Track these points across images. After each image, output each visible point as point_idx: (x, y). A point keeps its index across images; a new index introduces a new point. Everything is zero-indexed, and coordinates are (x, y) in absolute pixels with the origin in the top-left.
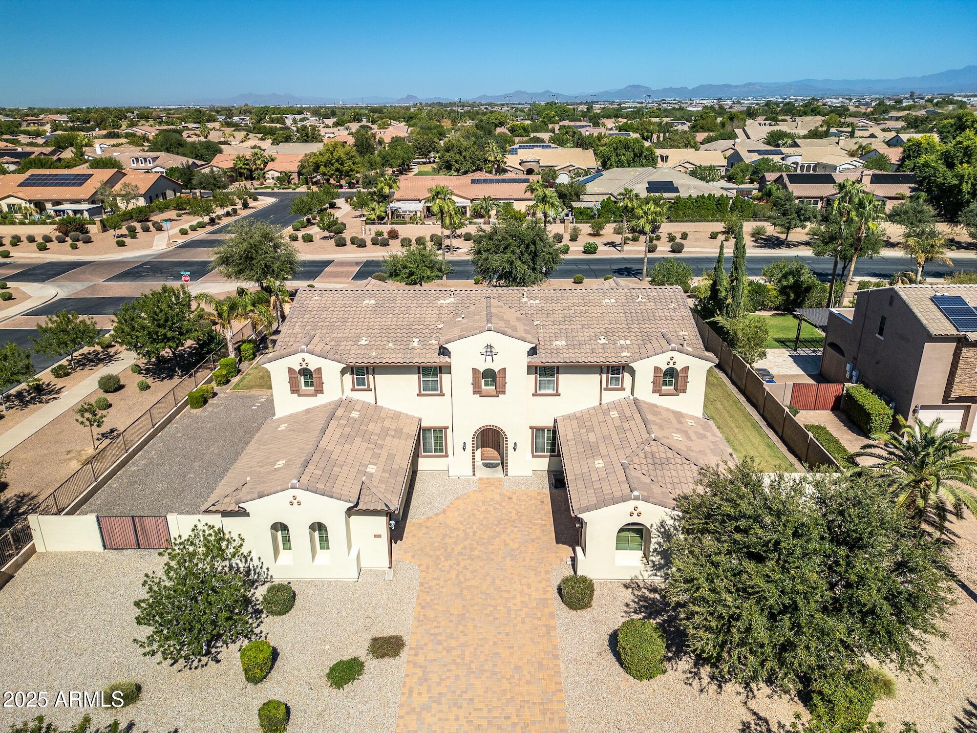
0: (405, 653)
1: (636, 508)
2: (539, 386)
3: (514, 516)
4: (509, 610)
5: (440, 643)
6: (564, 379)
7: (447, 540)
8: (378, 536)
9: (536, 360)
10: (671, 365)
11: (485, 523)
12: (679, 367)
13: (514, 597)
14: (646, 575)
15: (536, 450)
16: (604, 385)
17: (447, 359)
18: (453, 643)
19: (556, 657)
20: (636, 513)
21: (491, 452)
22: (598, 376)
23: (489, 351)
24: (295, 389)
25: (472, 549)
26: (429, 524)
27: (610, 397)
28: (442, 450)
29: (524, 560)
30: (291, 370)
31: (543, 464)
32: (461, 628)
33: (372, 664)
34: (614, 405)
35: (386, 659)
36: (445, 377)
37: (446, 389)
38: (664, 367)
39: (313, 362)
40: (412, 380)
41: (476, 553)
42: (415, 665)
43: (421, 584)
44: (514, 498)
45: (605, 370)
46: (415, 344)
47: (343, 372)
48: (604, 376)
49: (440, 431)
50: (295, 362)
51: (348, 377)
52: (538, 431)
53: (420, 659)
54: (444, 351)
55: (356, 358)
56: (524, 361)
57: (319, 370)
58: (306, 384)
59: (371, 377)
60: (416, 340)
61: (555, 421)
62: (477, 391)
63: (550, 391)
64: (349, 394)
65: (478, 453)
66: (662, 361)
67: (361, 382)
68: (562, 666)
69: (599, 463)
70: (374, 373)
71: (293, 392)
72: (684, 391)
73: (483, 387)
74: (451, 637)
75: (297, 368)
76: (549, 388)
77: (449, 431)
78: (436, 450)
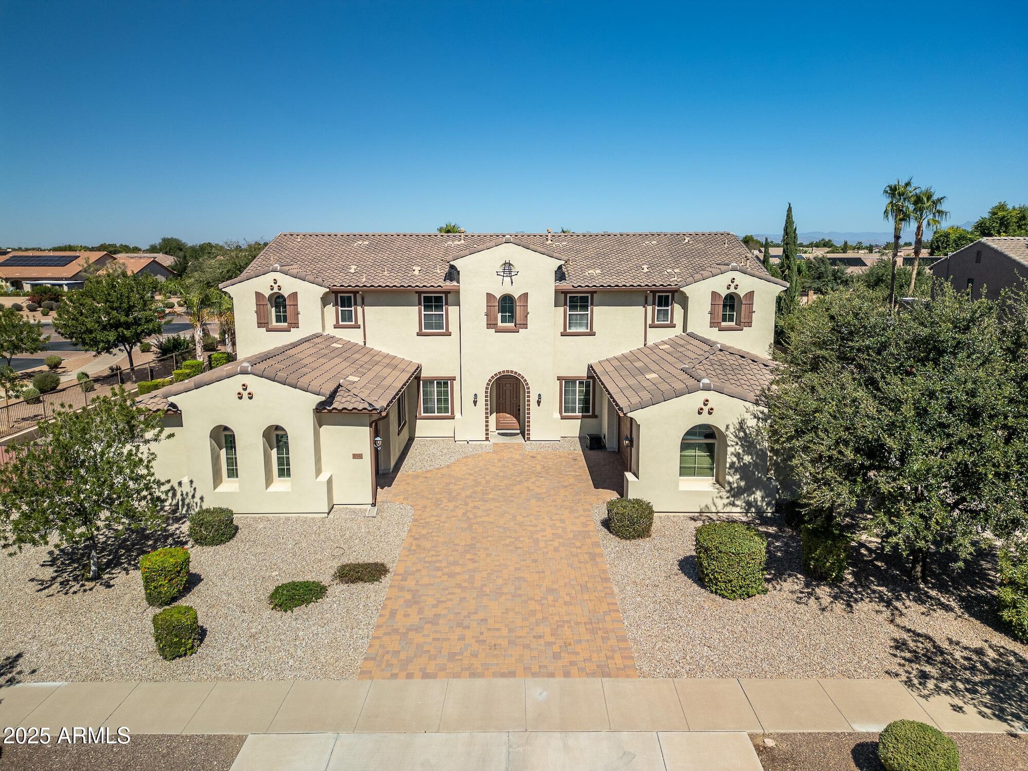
0: (386, 580)
1: (706, 402)
2: (570, 321)
3: (539, 468)
4: (537, 541)
5: (439, 569)
6: (601, 314)
7: (451, 487)
8: (357, 456)
9: (565, 285)
10: (732, 290)
11: (501, 474)
12: (741, 292)
13: (544, 530)
14: (720, 503)
15: (566, 409)
16: (649, 322)
17: (455, 283)
18: (458, 569)
19: (607, 580)
20: (706, 409)
21: (509, 419)
22: (641, 309)
23: (508, 268)
24: (262, 323)
25: (484, 494)
26: (428, 475)
27: (657, 336)
28: (446, 410)
29: (555, 501)
30: (258, 295)
31: (573, 428)
32: (468, 556)
33: (338, 590)
34: (664, 342)
35: (359, 585)
36: (453, 310)
37: (454, 328)
38: (724, 293)
39: (288, 285)
40: (411, 315)
41: (491, 496)
42: (401, 589)
43: (415, 520)
44: (539, 457)
45: (650, 299)
46: (416, 272)
47: (325, 301)
48: (650, 308)
49: (444, 383)
50: (264, 284)
51: (331, 310)
52: (567, 382)
53: (410, 583)
54: (453, 274)
55: (340, 281)
56: (550, 286)
57: (294, 295)
58: (278, 320)
59: (359, 309)
60: (417, 269)
61: (590, 369)
62: (491, 325)
63: (583, 330)
64: (330, 331)
65: (493, 418)
66: (720, 284)
67: (347, 316)
69: (651, 376)
70: (363, 304)
71: (260, 325)
72: (749, 324)
73: (500, 324)
74: (456, 563)
75: (267, 293)
76: (581, 325)
77: (456, 384)
78: (440, 410)
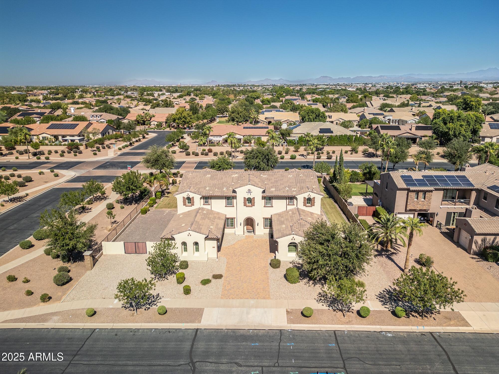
0: (223, 278)
1: (293, 237)
2: (266, 203)
3: (257, 246)
4: (254, 269)
5: (233, 276)
6: (274, 201)
7: (235, 252)
8: (214, 247)
9: (265, 195)
10: (309, 197)
11: (247, 247)
12: (312, 197)
13: (256, 266)
14: (297, 259)
15: (265, 226)
16: (287, 204)
17: (235, 194)
18: (237, 276)
19: (268, 279)
20: (293, 239)
21: (250, 227)
22: (285, 200)
23: (249, 191)
25: (243, 254)
26: (229, 248)
27: (289, 207)
28: (233, 226)
29: (260, 257)
30: (183, 197)
31: (267, 231)
32: (240, 273)
33: (213, 281)
34: (291, 210)
35: (218, 279)
36: (235, 201)
37: (235, 205)
38: (307, 197)
39: (191, 195)
40: (224, 201)
41: (245, 255)
42: (226, 281)
43: (227, 262)
44: (257, 241)
45: (288, 198)
46: (225, 190)
47: (201, 198)
48: (288, 200)
49: (232, 219)
50: (185, 195)
51: (202, 200)
52: (266, 219)
53: (228, 279)
54: (234, 192)
55: (204, 194)
56: (261, 195)
57: (193, 198)
58: (188, 203)
59: (210, 200)
60: (225, 188)
61: (271, 216)
62: (245, 205)
63: (270, 206)
64: (202, 206)
65: (245, 227)
66: (306, 195)
67: (206, 202)
68: (270, 281)
69: (284, 226)
70: (211, 199)
71: (184, 205)
72: (314, 205)
73: (247, 204)
74: (237, 274)
75: (186, 197)
76: (269, 204)
77: (236, 219)
78: (231, 226)
